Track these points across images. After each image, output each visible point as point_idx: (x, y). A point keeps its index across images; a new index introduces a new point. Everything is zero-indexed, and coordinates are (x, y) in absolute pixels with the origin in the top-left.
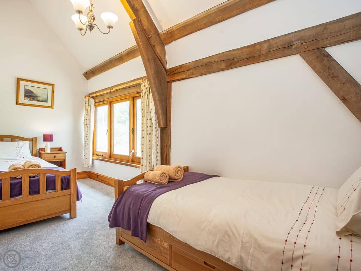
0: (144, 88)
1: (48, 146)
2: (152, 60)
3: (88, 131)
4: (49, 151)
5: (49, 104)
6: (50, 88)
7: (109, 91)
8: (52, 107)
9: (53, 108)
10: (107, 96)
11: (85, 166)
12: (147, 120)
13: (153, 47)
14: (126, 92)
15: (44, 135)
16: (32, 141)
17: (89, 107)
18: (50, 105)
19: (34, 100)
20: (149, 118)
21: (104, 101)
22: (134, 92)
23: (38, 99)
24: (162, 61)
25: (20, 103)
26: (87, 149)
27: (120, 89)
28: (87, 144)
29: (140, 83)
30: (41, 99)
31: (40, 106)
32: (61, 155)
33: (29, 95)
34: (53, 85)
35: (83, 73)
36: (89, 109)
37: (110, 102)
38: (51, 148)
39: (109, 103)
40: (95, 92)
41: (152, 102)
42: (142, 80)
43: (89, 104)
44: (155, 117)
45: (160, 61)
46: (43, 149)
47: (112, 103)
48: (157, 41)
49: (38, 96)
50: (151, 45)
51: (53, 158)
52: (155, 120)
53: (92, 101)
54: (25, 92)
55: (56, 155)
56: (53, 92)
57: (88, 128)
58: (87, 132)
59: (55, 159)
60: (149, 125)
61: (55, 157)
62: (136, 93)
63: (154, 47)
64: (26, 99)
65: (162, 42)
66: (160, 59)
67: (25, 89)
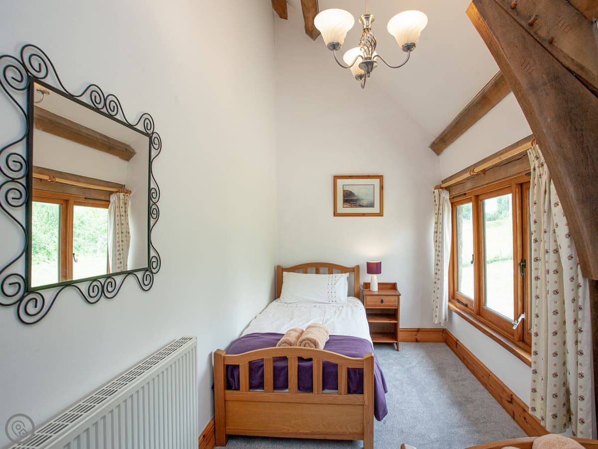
0: (536, 163)
1: (375, 280)
2: (544, 84)
3: (440, 254)
4: (375, 288)
5: (376, 210)
6: (376, 182)
7: (467, 175)
8: (380, 214)
9: (383, 216)
10: (469, 185)
11: (435, 321)
12: (547, 252)
13: (546, 45)
14: (502, 174)
15: (368, 264)
16: (354, 271)
17: (441, 207)
18: (378, 211)
19: (356, 206)
20: (552, 248)
21: (465, 194)
22: (520, 173)
23: (361, 204)
24: (584, 76)
25: (338, 212)
26: (438, 289)
27: (489, 169)
28: (439, 279)
29: (526, 152)
30: (364, 203)
31: (364, 215)
32: (393, 299)
33: (350, 199)
34: (380, 177)
35: (429, 144)
36: (441, 211)
37: (477, 197)
38: (379, 284)
39: (473, 198)
40: (451, 178)
41: (557, 204)
42: (530, 143)
43: (441, 202)
44: (569, 247)
45: (578, 77)
46: (367, 286)
47: (481, 197)
48: (562, 22)
49: (360, 198)
50: (538, 41)
51: (380, 303)
52: (571, 257)
53: (446, 195)
54: (344, 196)
55: (385, 299)
56: (382, 188)
57: (440, 249)
58: (438, 255)
59: (382, 304)
60: (552, 267)
61: (382, 301)
62: (526, 174)
63: (551, 42)
64: (346, 206)
65: (584, 16)
66: (579, 72)
67: (344, 191)
